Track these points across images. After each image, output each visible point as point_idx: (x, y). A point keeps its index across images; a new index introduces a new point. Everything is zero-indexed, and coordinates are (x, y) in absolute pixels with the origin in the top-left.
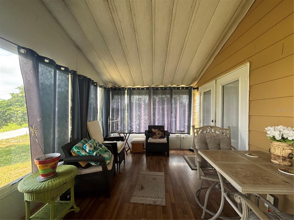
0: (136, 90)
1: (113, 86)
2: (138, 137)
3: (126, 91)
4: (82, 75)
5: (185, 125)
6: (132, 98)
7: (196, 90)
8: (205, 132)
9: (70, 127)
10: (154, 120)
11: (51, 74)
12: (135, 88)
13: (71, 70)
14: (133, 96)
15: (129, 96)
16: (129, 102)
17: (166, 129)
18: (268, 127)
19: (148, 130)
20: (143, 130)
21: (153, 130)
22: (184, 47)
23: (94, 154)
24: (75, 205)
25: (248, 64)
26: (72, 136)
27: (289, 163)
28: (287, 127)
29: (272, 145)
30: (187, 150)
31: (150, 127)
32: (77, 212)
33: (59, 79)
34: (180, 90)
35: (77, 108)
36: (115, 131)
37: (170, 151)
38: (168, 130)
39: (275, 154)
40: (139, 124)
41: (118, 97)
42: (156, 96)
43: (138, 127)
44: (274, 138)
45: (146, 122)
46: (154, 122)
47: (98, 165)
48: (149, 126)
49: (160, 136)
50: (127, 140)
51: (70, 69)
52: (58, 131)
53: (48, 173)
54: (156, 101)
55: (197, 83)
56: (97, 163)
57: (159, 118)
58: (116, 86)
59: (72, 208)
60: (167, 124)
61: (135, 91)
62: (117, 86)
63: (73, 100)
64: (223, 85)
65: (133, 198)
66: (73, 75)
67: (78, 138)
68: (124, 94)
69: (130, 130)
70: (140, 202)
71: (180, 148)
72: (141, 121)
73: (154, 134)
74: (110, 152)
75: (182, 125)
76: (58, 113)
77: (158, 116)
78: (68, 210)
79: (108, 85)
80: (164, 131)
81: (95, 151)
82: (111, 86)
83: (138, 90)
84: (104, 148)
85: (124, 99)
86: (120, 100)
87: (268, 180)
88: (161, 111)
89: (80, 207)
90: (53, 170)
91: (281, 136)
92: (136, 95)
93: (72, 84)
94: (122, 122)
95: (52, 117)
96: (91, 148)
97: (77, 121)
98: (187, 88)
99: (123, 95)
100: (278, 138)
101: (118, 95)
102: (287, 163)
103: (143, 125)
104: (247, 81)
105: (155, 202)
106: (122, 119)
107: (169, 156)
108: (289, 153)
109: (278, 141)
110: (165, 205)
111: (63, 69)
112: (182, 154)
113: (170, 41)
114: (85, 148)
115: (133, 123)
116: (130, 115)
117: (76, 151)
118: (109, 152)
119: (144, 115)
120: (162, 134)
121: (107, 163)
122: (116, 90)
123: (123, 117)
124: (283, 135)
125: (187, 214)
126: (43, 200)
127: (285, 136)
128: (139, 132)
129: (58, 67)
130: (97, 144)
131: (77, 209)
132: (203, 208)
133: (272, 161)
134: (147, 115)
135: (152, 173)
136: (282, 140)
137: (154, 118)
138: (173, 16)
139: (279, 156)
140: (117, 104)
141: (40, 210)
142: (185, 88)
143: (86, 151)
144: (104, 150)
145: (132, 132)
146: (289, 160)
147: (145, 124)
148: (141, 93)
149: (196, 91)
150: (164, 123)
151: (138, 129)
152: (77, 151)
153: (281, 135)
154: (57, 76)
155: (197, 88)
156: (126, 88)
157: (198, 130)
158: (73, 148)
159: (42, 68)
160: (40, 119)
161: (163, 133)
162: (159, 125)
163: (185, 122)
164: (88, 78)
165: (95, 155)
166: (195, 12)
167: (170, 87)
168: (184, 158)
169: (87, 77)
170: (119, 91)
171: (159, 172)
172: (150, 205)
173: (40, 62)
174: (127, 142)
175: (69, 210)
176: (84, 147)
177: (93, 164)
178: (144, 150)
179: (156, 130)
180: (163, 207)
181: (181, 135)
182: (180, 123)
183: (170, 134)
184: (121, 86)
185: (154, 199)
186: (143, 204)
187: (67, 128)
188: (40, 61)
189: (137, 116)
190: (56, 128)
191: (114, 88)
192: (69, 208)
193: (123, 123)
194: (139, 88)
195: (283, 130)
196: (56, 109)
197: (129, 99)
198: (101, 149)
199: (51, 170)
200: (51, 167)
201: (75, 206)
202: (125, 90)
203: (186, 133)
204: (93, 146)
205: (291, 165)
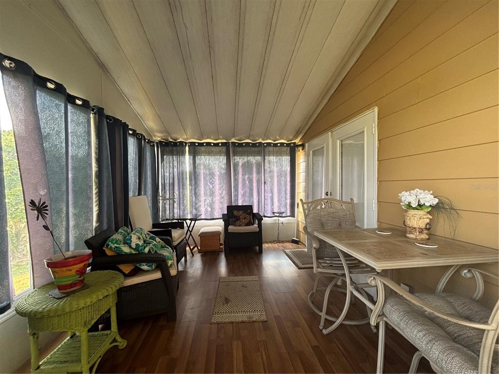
0: (205, 147)
1: (163, 138)
2: (209, 226)
3: (187, 148)
4: (112, 117)
5: (286, 204)
6: (198, 161)
7: (300, 148)
8: (319, 207)
9: (95, 209)
10: (237, 196)
11: (59, 111)
12: (204, 143)
13: (94, 106)
14: (199, 157)
15: (192, 157)
16: (192, 166)
17: (255, 211)
18: (402, 193)
19: (226, 213)
20: (218, 213)
21: (235, 213)
22: (286, 78)
23: (146, 250)
24: (118, 335)
25: (376, 109)
26: (98, 224)
27: (426, 236)
28: (424, 191)
29: (408, 215)
30: (288, 242)
31: (230, 208)
32: (123, 347)
33: (72, 121)
34: (278, 148)
35: (107, 174)
36: (168, 218)
37: (263, 245)
38: (259, 211)
39: (411, 226)
40: (210, 204)
41: (173, 158)
42: (238, 157)
43: (209, 209)
44: (409, 206)
45: (222, 200)
46: (237, 200)
47: (152, 270)
48: (228, 207)
49: (246, 221)
50: (191, 232)
51: (92, 104)
52: (75, 214)
53: (71, 282)
54: (238, 165)
55: (302, 137)
56: (151, 266)
57: (245, 192)
58: (169, 138)
59: (115, 340)
60: (257, 203)
61: (203, 149)
62: (171, 138)
63: (99, 161)
64: (341, 139)
65: (215, 316)
66: (97, 116)
67: (109, 227)
68: (183, 153)
69: (196, 215)
70: (227, 320)
71: (277, 240)
72: (214, 199)
73: (237, 219)
74: (170, 248)
75: (283, 203)
76: (73, 183)
77: (242, 191)
78: (108, 344)
79: (155, 136)
80: (254, 214)
81: (147, 246)
82: (159, 139)
83: (209, 147)
84: (159, 242)
85: (184, 162)
86: (175, 164)
87: (405, 254)
88: (247, 182)
89: (127, 339)
90: (80, 277)
91: (417, 202)
92: (204, 156)
93: (95, 132)
94: (181, 202)
95: (64, 188)
96: (140, 241)
97: (108, 198)
98: (288, 145)
99: (182, 155)
100: (415, 204)
101: (173, 155)
102: (424, 236)
103: (217, 206)
104: (375, 132)
105: (250, 317)
106: (181, 196)
107: (262, 253)
108: (426, 223)
109: (414, 209)
110: (265, 320)
111: (79, 102)
112: (281, 248)
113: (265, 67)
114: (129, 242)
115: (201, 203)
116: (195, 189)
117: (113, 247)
118: (168, 248)
119: (220, 189)
120: (250, 219)
121: (169, 265)
122: (168, 146)
123: (182, 192)
124: (419, 201)
125: (299, 327)
126: (68, 327)
127: (422, 202)
128: (210, 217)
129: (71, 99)
130: (147, 236)
131: (122, 343)
132: (320, 314)
133: (408, 235)
134: (224, 188)
135: (239, 278)
136: (418, 207)
137: (236, 193)
138: (273, 28)
139: (415, 228)
140: (171, 170)
141: (55, 350)
142: (285, 145)
143: (130, 247)
144: (160, 244)
145: (199, 218)
146: (426, 232)
147: (221, 203)
148: (213, 151)
149: (301, 150)
150: (253, 202)
151: (209, 213)
152: (116, 247)
153: (418, 200)
154: (69, 114)
155: (303, 146)
156: (186, 143)
157: (310, 205)
158: (108, 242)
159: (41, 98)
160: (46, 190)
161: (251, 217)
162: (244, 205)
163: (286, 199)
164: (123, 122)
165: (147, 252)
166: (304, 26)
167: (260, 142)
168: (285, 253)
169: (121, 121)
170: (175, 148)
171: (250, 276)
172: (243, 322)
173: (38, 87)
174: (191, 234)
175: (110, 344)
176: (128, 239)
177: (145, 267)
178: (221, 247)
179: (241, 212)
180: (263, 322)
181: (280, 218)
182: (279, 200)
183: (263, 218)
184: (178, 139)
185: (249, 314)
186: (232, 323)
187: (91, 209)
188: (38, 85)
189: (208, 191)
190: (71, 209)
191: (164, 142)
192: (110, 341)
193: (183, 203)
194: (211, 143)
195: (419, 194)
196: (70, 176)
197: (191, 161)
198: (155, 243)
199: (77, 278)
200: (77, 271)
201: (118, 338)
202: (186, 145)
203: (289, 214)
204: (141, 238)
205: (429, 238)
